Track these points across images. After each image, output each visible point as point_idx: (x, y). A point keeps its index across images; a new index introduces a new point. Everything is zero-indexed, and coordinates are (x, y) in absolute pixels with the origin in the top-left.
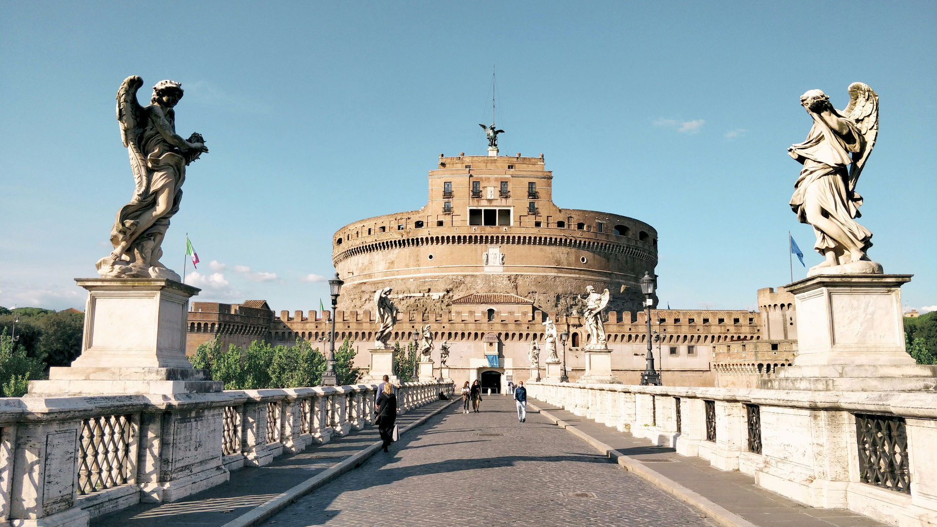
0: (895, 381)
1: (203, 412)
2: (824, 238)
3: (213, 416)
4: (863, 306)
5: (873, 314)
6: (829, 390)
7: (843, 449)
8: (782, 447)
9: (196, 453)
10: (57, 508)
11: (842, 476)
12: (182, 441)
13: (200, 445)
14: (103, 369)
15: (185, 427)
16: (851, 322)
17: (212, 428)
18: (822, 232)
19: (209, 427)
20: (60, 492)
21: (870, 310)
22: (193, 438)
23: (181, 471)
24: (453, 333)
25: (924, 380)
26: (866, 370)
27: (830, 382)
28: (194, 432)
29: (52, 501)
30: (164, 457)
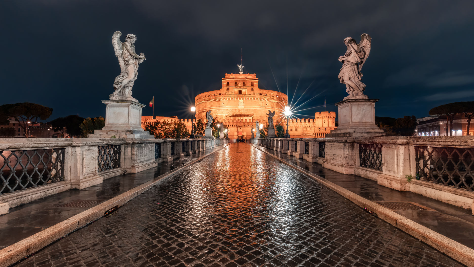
0: (372, 134)
1: (147, 144)
2: (349, 88)
3: (151, 146)
4: (362, 109)
5: (365, 112)
6: (351, 137)
7: (354, 156)
8: (333, 155)
9: (145, 157)
10: (89, 176)
11: (354, 164)
12: (139, 154)
13: (146, 155)
14: (112, 131)
15: (140, 149)
16: (357, 115)
17: (151, 150)
18: (349, 85)
19: (150, 149)
20: (90, 170)
21: (364, 111)
22: (144, 153)
23: (140, 163)
24: (230, 125)
25: (382, 134)
26: (363, 130)
27: (351, 134)
28: (144, 151)
29: (87, 173)
30: (133, 159)
